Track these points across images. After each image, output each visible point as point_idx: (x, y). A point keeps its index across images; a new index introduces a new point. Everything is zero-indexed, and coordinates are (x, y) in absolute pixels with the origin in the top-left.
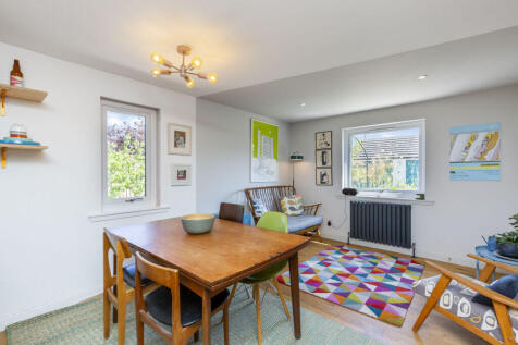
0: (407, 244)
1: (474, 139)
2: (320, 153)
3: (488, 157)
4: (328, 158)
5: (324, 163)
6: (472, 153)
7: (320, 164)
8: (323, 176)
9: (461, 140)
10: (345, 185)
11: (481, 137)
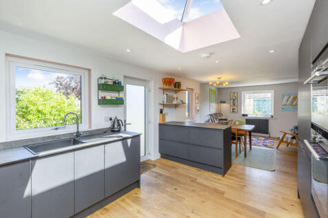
0: (267, 133)
1: (290, 97)
2: (232, 101)
3: (294, 104)
4: (235, 102)
5: (234, 104)
6: (289, 102)
7: (232, 104)
8: (233, 109)
9: (286, 98)
10: (243, 113)
11: (292, 97)
